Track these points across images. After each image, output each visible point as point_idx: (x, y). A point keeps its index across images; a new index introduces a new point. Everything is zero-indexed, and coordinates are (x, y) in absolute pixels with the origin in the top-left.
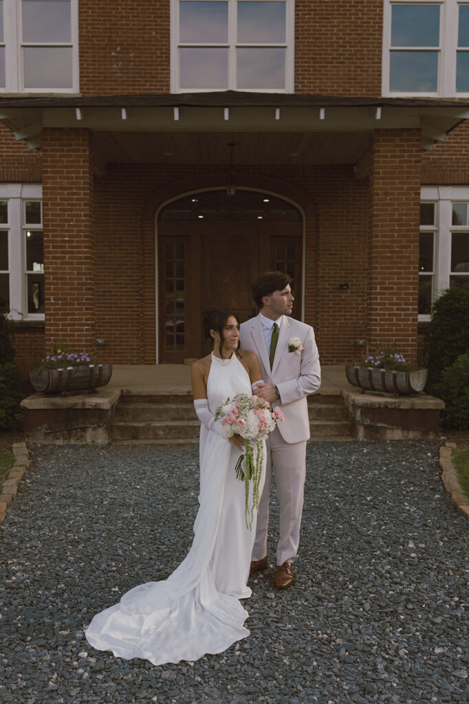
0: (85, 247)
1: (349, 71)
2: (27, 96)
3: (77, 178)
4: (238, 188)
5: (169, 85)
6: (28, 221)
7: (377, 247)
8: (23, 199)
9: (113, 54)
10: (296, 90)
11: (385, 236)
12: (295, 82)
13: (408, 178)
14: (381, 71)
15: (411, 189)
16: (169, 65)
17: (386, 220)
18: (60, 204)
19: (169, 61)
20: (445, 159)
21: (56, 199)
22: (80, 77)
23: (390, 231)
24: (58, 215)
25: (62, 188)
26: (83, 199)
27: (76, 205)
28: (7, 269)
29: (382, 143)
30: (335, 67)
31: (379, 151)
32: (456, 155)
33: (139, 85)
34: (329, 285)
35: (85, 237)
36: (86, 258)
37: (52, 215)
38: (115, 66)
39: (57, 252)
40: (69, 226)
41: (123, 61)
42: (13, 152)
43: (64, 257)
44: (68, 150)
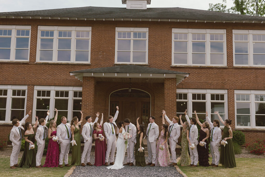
0: (92, 106)
1: (163, 58)
2: (76, 64)
3: (91, 88)
4: (132, 89)
5: (114, 61)
6: (74, 97)
7: (166, 107)
8: (73, 91)
9: (100, 53)
10: (148, 63)
11: (168, 104)
12: (148, 61)
13: (173, 90)
14: (171, 58)
15: (174, 93)
16: (114, 56)
17: (168, 100)
18: (86, 95)
20: (190, 82)
21: (85, 94)
22: (91, 59)
23: (169, 103)
24: (86, 98)
25: (87, 91)
26: (92, 94)
27: (90, 95)
28: (67, 110)
29: (166, 81)
30: (159, 57)
31: (166, 83)
32: (192, 81)
33: (106, 61)
35: (92, 103)
36: (92, 108)
37: (84, 98)
38: (100, 56)
39: (85, 107)
40: (88, 100)
41: (102, 55)
42: (71, 78)
43: (87, 108)
44: (89, 82)
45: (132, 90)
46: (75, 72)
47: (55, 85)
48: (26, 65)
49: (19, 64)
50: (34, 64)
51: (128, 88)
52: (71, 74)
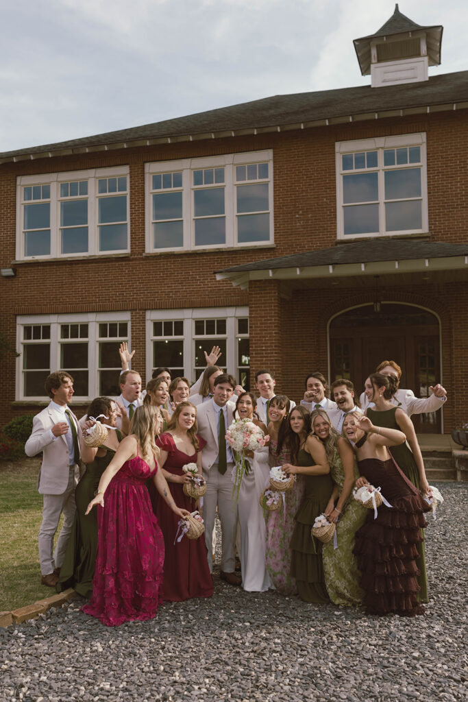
0: (276, 353)
2: (239, 249)
3: (270, 310)
4: (382, 303)
5: (336, 234)
6: (240, 331)
8: (236, 317)
9: (297, 216)
10: (430, 230)
12: (429, 224)
16: (336, 220)
18: (259, 327)
19: (336, 218)
21: (257, 324)
22: (275, 233)
24: (258, 334)
25: (261, 317)
26: (274, 323)
27: (269, 327)
30: (459, 211)
33: (315, 235)
34: (462, 372)
35: (275, 346)
36: (276, 360)
37: (255, 334)
38: (298, 224)
39: (257, 357)
40: (265, 340)
41: (304, 220)
43: (262, 360)
44: (264, 293)
45: (382, 306)
46: (227, 271)
47: (193, 306)
48: (124, 263)
49: (109, 262)
50: (142, 259)
51: (372, 303)
52: (219, 277)
